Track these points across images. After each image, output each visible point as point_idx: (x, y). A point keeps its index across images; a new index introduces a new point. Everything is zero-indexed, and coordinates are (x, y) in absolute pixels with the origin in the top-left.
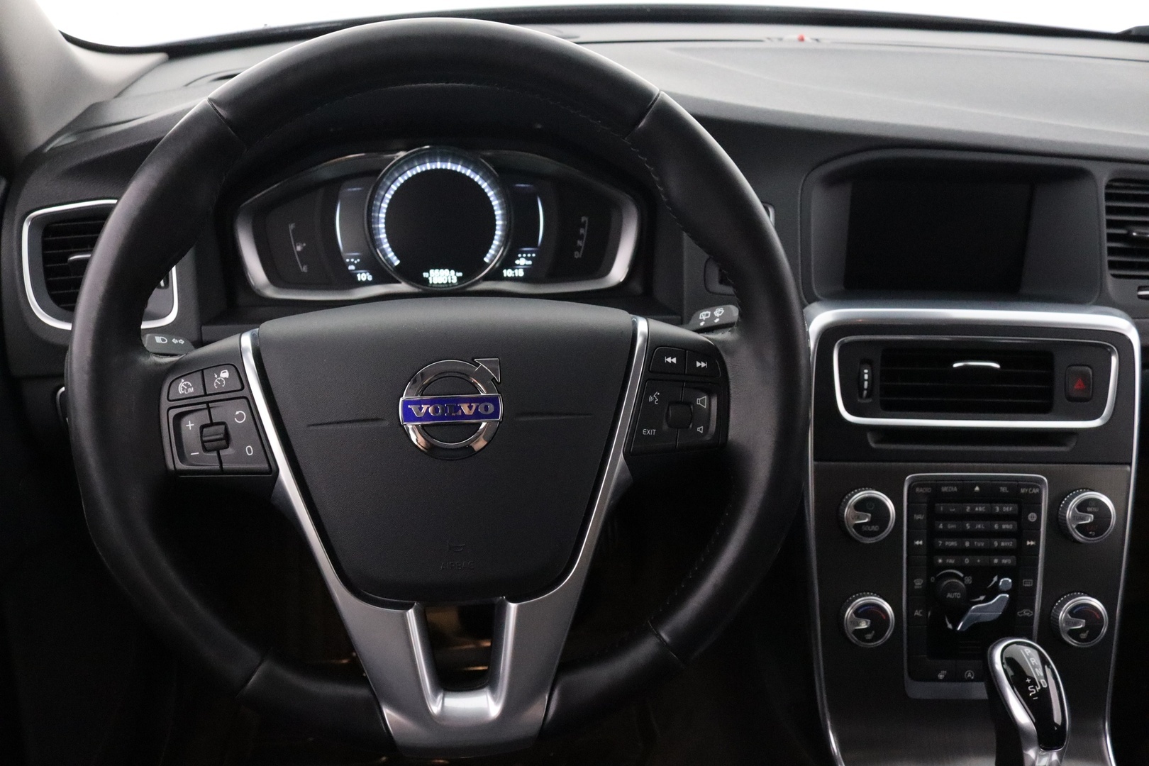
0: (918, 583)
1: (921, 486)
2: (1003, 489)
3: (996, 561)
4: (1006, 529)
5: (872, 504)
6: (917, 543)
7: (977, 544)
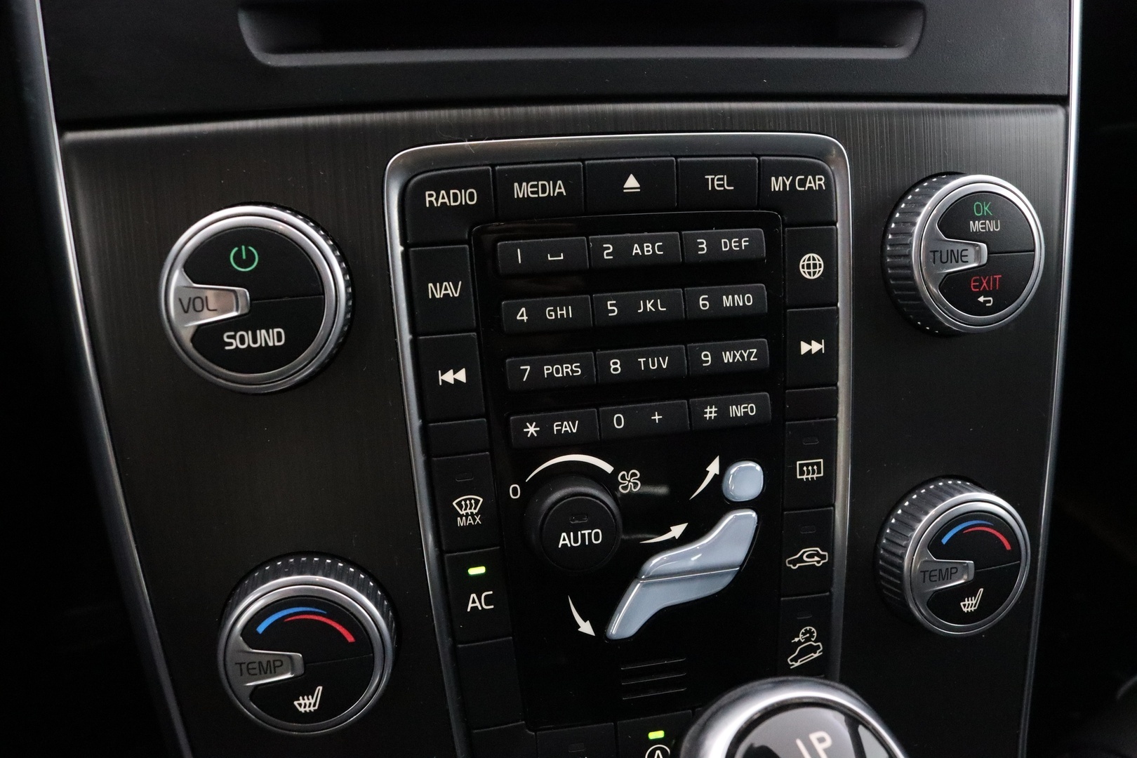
0: (468, 509)
1: (438, 184)
2: (717, 182)
3: (711, 413)
4: (734, 308)
5: (248, 252)
6: (449, 377)
7: (646, 363)
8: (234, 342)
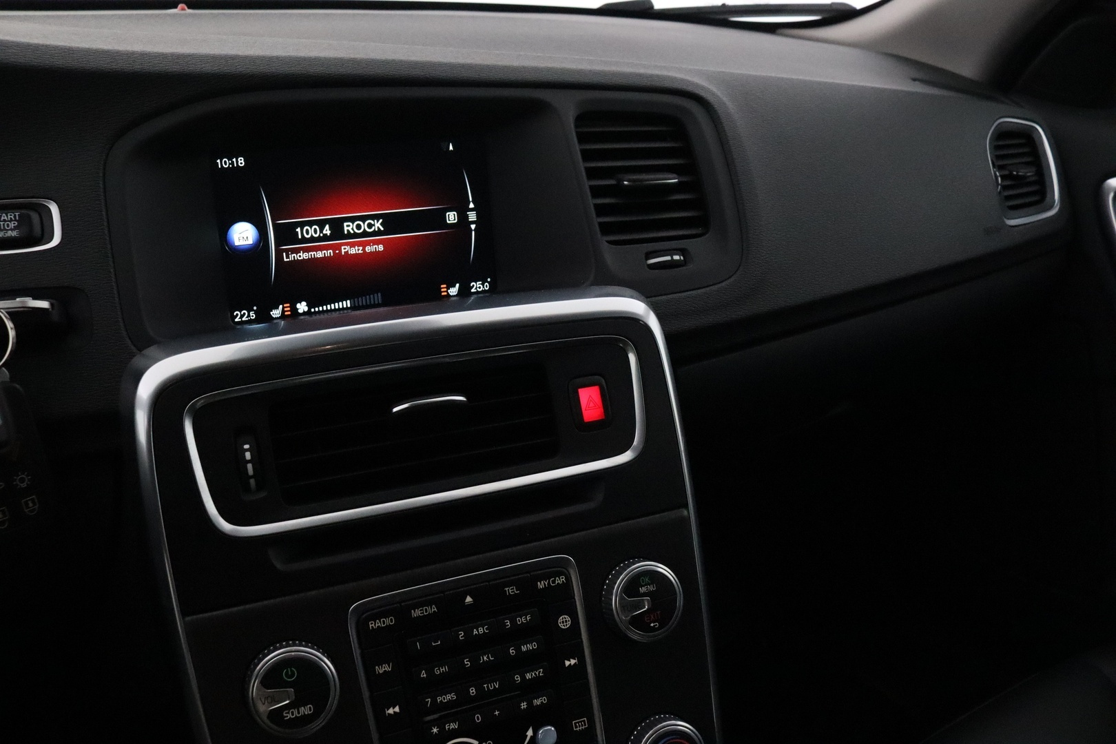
1: (375, 618)
2: (511, 590)
3: (524, 706)
4: (528, 651)
5: (291, 671)
6: (391, 711)
7: (488, 687)
8: (288, 716)
